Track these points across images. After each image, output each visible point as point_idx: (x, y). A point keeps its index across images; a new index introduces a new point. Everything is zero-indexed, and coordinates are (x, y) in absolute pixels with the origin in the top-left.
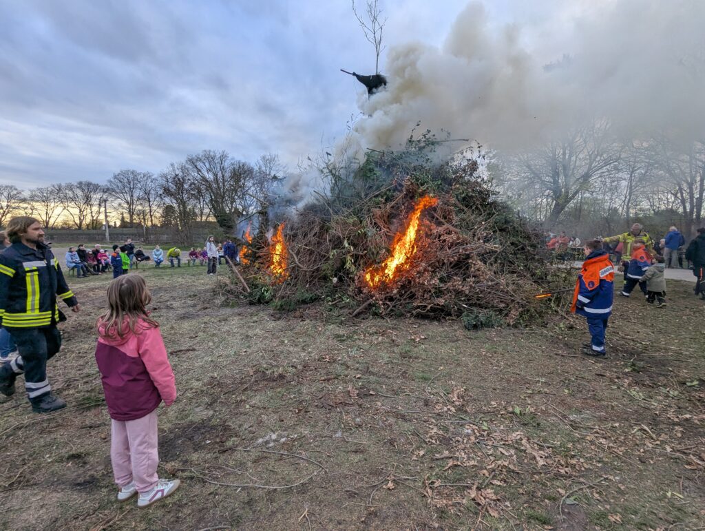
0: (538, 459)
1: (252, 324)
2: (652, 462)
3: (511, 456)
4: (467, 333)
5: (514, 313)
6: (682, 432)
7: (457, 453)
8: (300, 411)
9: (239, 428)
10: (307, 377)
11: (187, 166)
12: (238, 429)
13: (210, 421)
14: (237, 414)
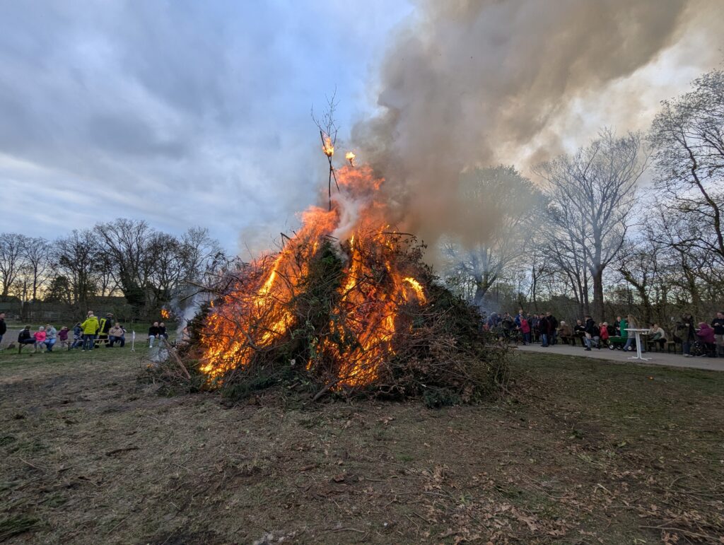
0: (530, 525)
1: (201, 415)
2: (615, 515)
3: (506, 525)
4: (431, 412)
5: (468, 391)
6: (628, 487)
7: (460, 530)
8: (290, 506)
9: (226, 532)
10: (285, 469)
11: (94, 234)
12: (224, 534)
13: (187, 528)
14: (217, 517)
